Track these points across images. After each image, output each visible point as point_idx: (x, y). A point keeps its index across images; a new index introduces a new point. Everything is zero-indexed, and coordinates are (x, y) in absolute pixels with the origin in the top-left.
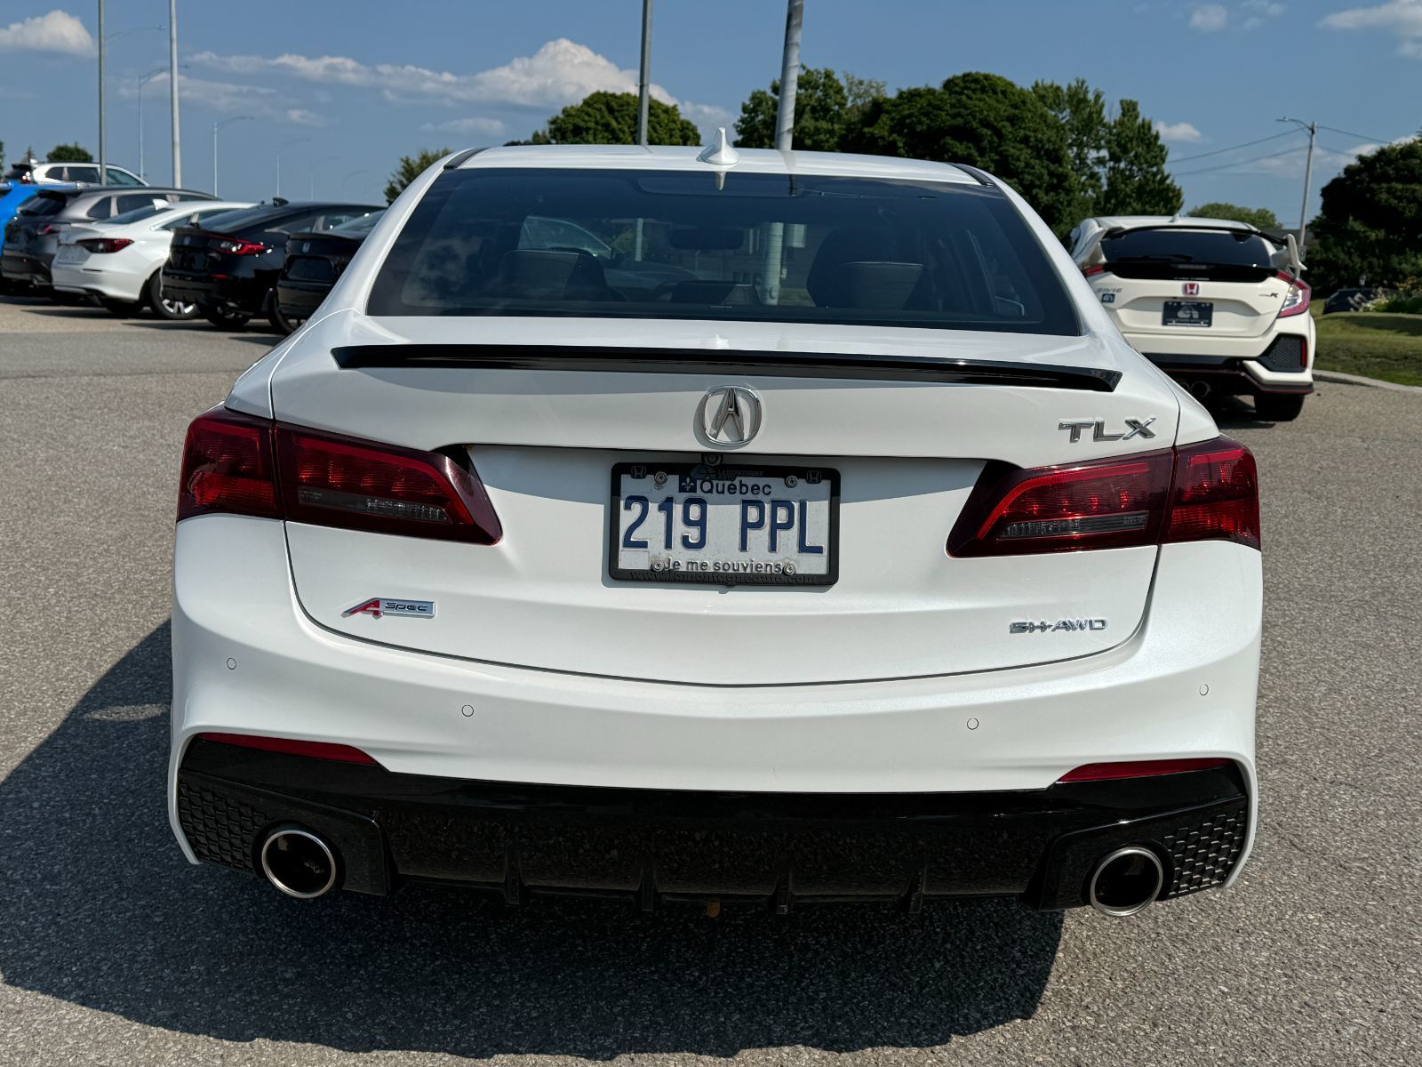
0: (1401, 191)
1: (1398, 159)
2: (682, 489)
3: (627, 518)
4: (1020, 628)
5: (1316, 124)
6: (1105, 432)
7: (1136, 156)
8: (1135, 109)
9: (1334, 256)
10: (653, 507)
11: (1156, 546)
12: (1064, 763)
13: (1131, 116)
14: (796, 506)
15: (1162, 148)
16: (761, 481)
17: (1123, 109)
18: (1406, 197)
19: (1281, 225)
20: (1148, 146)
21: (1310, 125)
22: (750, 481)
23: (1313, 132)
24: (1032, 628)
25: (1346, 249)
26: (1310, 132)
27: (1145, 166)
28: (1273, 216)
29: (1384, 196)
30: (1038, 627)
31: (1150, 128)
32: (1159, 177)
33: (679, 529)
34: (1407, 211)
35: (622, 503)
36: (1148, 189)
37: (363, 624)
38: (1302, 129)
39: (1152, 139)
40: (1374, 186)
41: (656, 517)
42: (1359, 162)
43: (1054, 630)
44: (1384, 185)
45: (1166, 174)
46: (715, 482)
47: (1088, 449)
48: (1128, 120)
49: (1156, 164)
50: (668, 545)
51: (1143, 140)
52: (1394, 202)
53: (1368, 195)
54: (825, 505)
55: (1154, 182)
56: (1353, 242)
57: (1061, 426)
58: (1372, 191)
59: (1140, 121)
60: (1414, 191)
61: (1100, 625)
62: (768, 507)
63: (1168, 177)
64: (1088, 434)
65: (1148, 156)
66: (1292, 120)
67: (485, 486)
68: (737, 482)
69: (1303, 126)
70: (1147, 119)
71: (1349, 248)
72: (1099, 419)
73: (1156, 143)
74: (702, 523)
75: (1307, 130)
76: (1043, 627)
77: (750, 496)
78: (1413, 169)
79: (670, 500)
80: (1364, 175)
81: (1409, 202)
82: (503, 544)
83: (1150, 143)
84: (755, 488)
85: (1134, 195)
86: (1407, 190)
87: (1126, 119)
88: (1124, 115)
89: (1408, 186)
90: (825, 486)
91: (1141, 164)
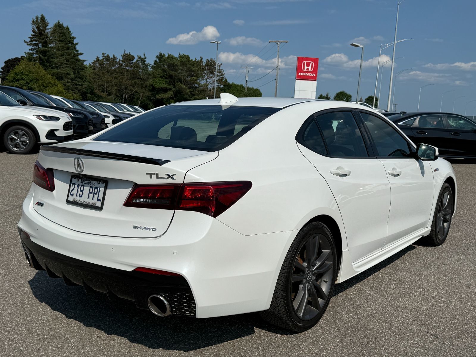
2: (81, 182)
3: (72, 188)
4: (135, 227)
6: (159, 177)
10: (76, 186)
11: (174, 210)
12: (136, 266)
14: (99, 189)
16: (94, 182)
22: (92, 182)
24: (138, 228)
30: (139, 228)
33: (79, 192)
35: (71, 184)
41: (76, 188)
43: (143, 229)
46: (87, 181)
47: (154, 181)
50: (77, 196)
54: (104, 189)
57: (147, 174)
61: (154, 230)
62: (94, 188)
64: (154, 177)
67: (55, 179)
68: (90, 182)
72: (157, 173)
74: (82, 191)
76: (141, 228)
77: (91, 186)
79: (79, 185)
82: (54, 192)
84: (93, 184)
90: (104, 185)
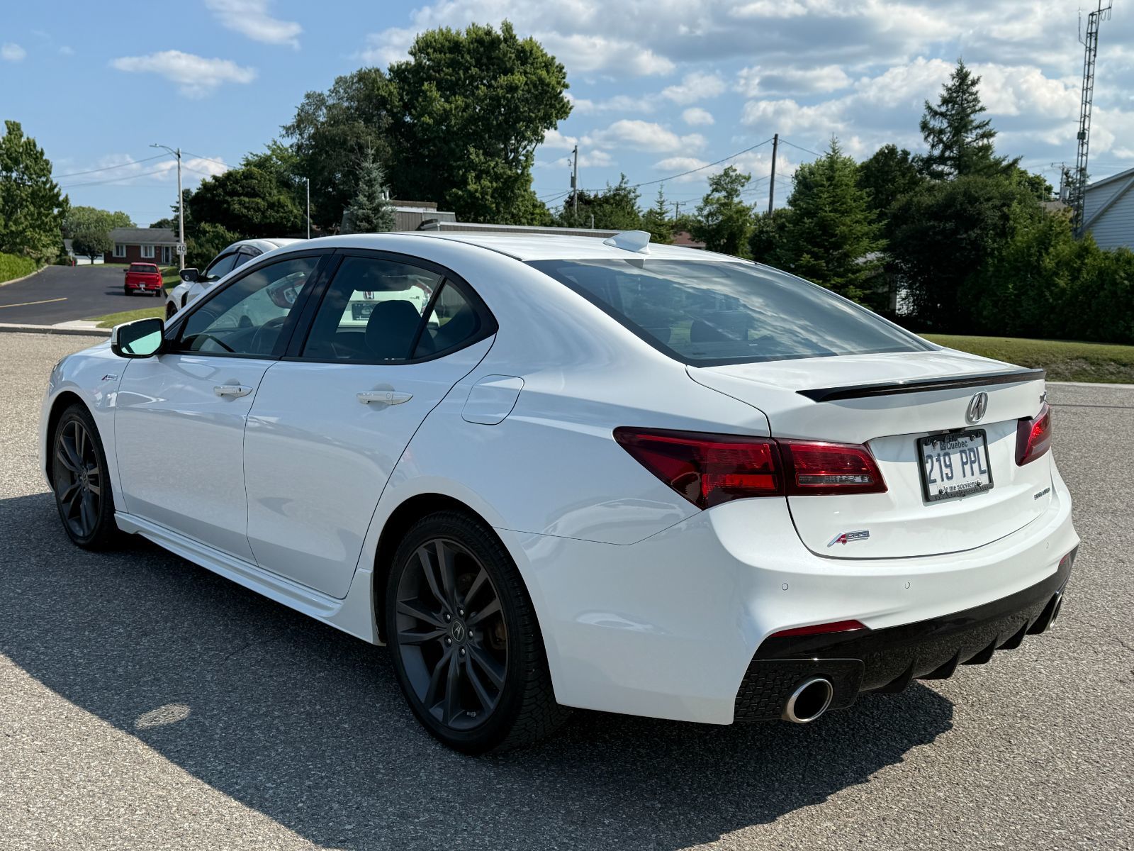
0: (249, 203)
1: (242, 180)
2: (942, 450)
3: (927, 468)
4: (1038, 496)
5: (180, 150)
7: (27, 167)
8: (19, 129)
9: (207, 250)
10: (935, 460)
13: (16, 134)
14: (975, 450)
15: (47, 162)
16: (963, 441)
17: (8, 128)
18: (252, 208)
19: (136, 225)
20: (36, 159)
21: (176, 151)
23: (179, 156)
25: (215, 245)
26: (177, 156)
27: (34, 176)
28: (128, 217)
29: (237, 206)
31: (35, 145)
32: (48, 186)
33: (945, 470)
34: (255, 218)
35: (925, 460)
36: (41, 195)
37: (840, 550)
38: (170, 153)
39: (38, 154)
40: (228, 199)
41: (936, 465)
42: (214, 181)
44: (236, 198)
45: (54, 183)
46: (951, 443)
48: (15, 138)
49: (44, 175)
50: (942, 480)
51: (30, 155)
52: (244, 211)
53: (225, 206)
54: (983, 447)
55: (45, 189)
56: (219, 240)
58: (227, 202)
59: (24, 139)
60: (258, 203)
62: (968, 452)
63: (56, 186)
65: (36, 168)
66: (163, 147)
68: (957, 442)
69: (171, 151)
70: (31, 138)
71: (217, 245)
73: (42, 158)
74: (949, 466)
75: (174, 154)
77: (962, 449)
78: (254, 187)
79: (939, 455)
80: (220, 190)
81: (255, 211)
82: (888, 491)
83: (37, 158)
84: (962, 444)
85: (29, 199)
86: (253, 202)
87: (13, 137)
88: (10, 133)
89: (254, 200)
90: (980, 439)
91: (31, 174)
